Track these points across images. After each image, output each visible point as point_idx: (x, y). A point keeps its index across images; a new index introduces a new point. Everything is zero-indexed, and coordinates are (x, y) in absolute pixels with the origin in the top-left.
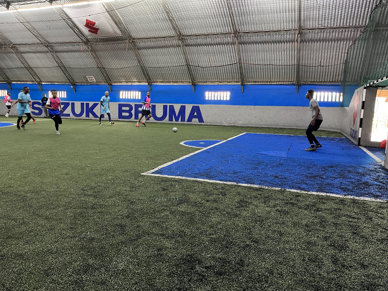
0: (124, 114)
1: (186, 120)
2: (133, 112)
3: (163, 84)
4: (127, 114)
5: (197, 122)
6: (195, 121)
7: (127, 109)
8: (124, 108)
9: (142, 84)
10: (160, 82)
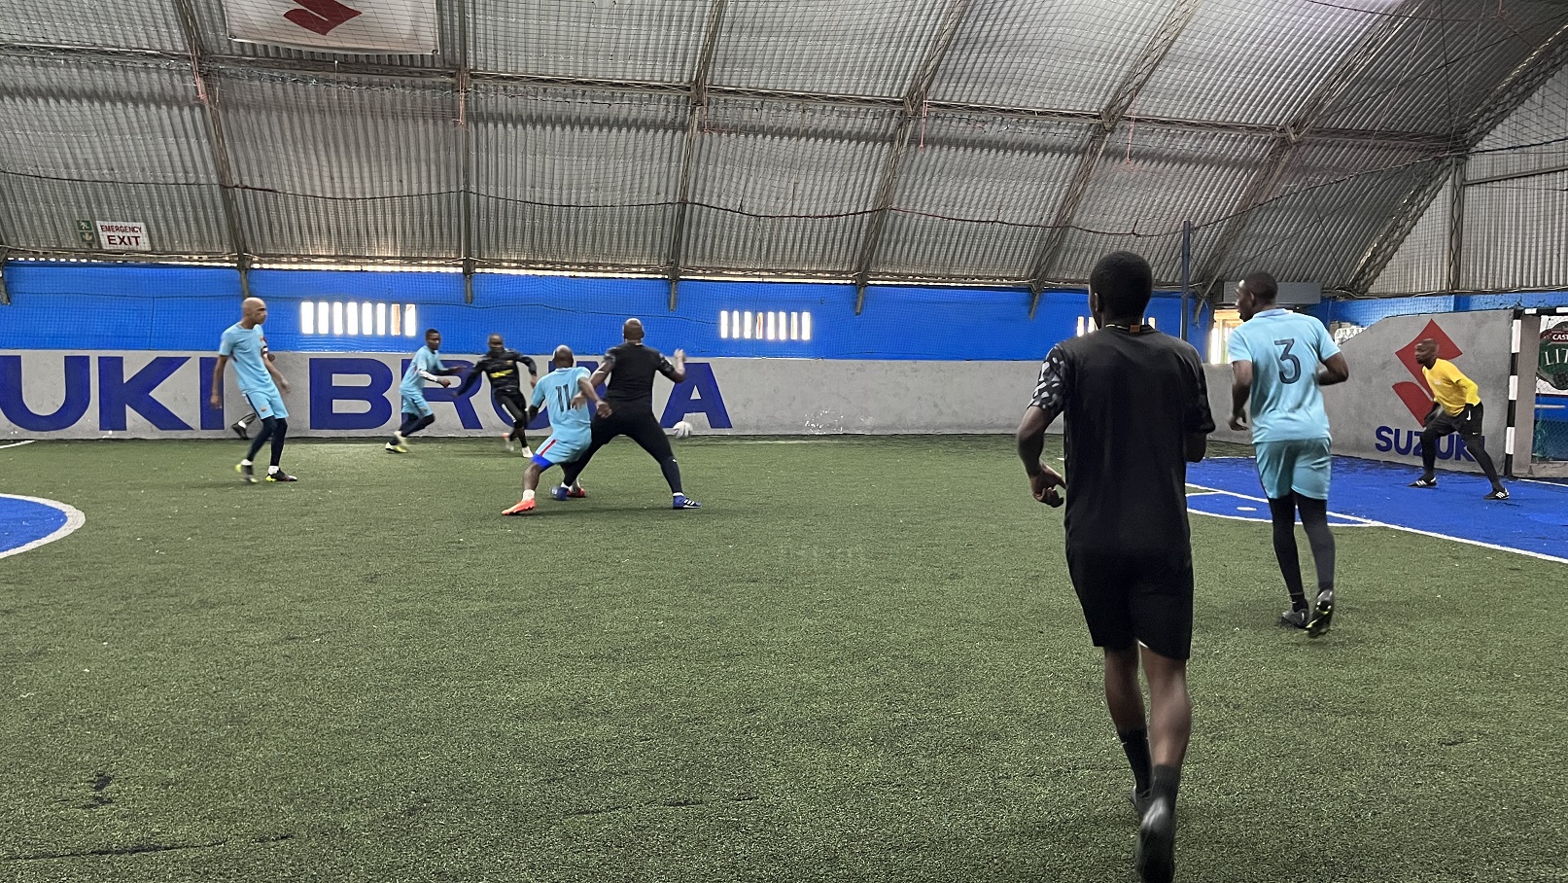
0: (340, 406)
3: (531, 272)
4: (363, 407)
5: (702, 427)
6: (695, 418)
7: (364, 380)
8: (339, 380)
10: (515, 261)
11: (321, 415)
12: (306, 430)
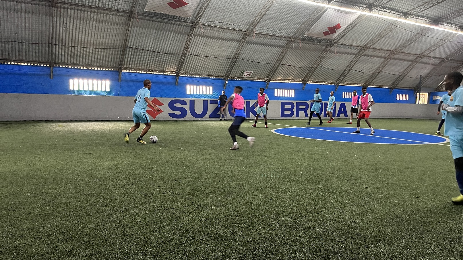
0: (286, 112)
1: (336, 116)
2: (295, 110)
3: (313, 83)
4: (289, 112)
5: (343, 117)
6: (342, 115)
7: (290, 107)
8: (286, 107)
9: (296, 82)
10: (311, 81)
11: (283, 115)
12: (280, 118)
